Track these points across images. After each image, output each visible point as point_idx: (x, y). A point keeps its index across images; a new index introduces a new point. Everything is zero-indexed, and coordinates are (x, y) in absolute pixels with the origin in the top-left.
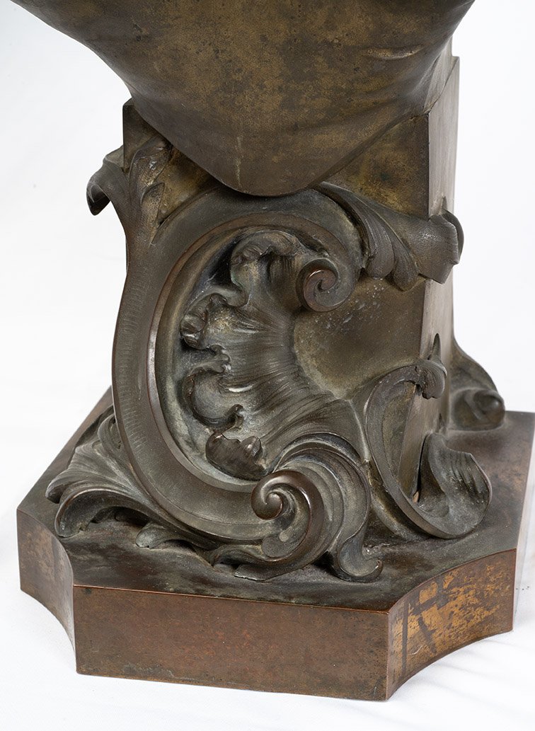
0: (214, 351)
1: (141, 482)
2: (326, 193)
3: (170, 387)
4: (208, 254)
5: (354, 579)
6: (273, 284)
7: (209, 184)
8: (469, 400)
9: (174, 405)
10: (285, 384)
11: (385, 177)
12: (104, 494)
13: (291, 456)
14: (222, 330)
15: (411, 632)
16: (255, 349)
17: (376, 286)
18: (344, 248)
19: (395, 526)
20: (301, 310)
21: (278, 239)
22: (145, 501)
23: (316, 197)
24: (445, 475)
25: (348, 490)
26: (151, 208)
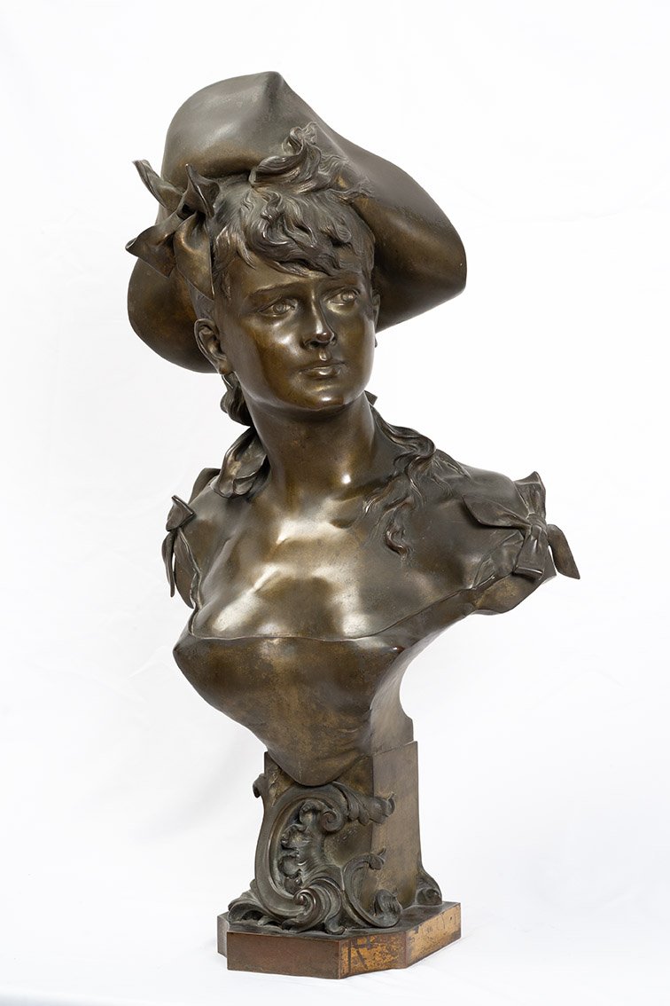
0: (293, 849)
1: (261, 900)
2: (336, 786)
3: (275, 862)
4: (293, 810)
5: (333, 933)
6: (318, 823)
7: (294, 783)
8: (425, 892)
9: (276, 869)
10: (317, 860)
11: (358, 781)
12: (247, 904)
13: (312, 884)
14: (297, 841)
15: (352, 955)
16: (308, 848)
17: (356, 823)
18: (340, 806)
19: (360, 922)
20: (327, 834)
21: (318, 804)
22: (262, 907)
23: (332, 788)
24: (384, 905)
25: (333, 899)
26: (273, 792)
